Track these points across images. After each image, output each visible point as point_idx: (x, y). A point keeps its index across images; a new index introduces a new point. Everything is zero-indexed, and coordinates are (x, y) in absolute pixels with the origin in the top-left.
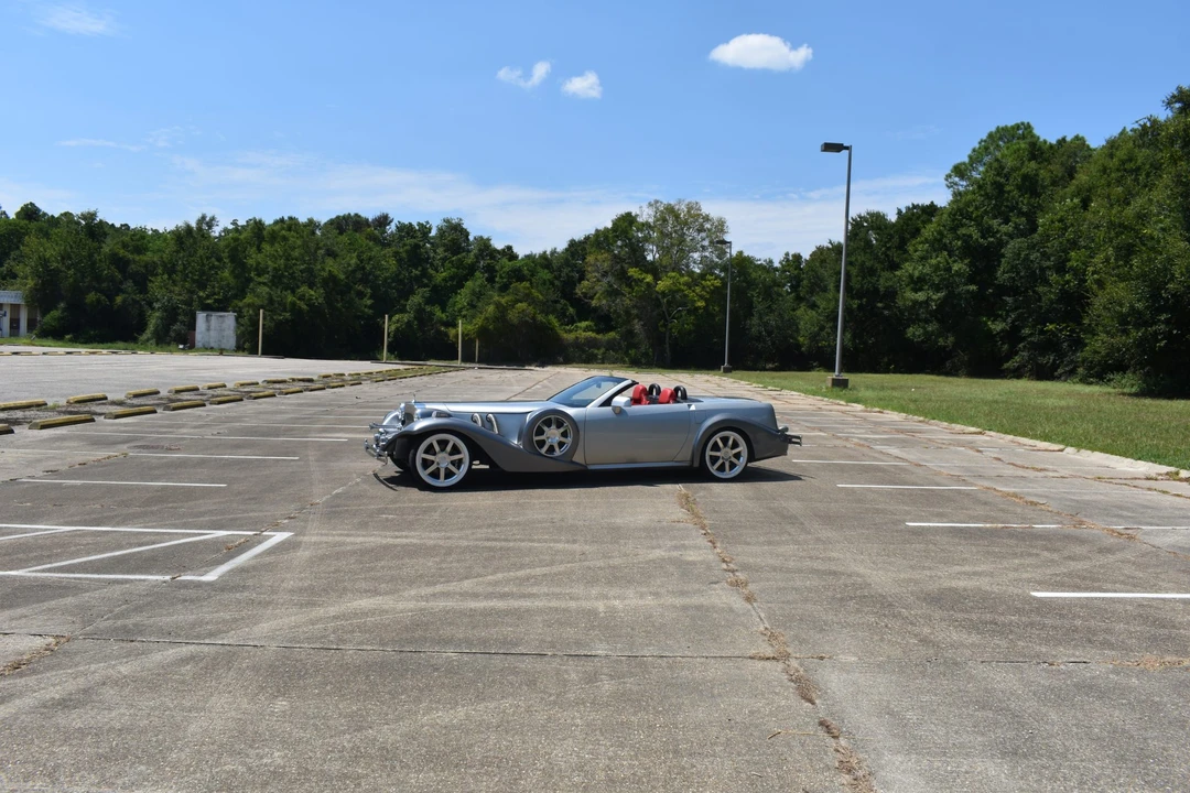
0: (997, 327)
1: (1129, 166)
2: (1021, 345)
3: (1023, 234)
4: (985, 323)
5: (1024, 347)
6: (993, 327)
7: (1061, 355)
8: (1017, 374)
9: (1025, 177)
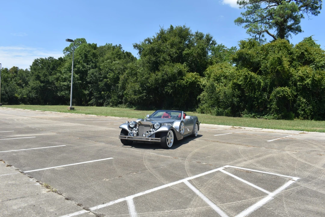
0: (87, 92)
1: (118, 53)
2: (92, 97)
3: (93, 68)
4: (83, 91)
5: (93, 98)
6: (85, 92)
7: (105, 100)
8: (92, 105)
9: (94, 53)
